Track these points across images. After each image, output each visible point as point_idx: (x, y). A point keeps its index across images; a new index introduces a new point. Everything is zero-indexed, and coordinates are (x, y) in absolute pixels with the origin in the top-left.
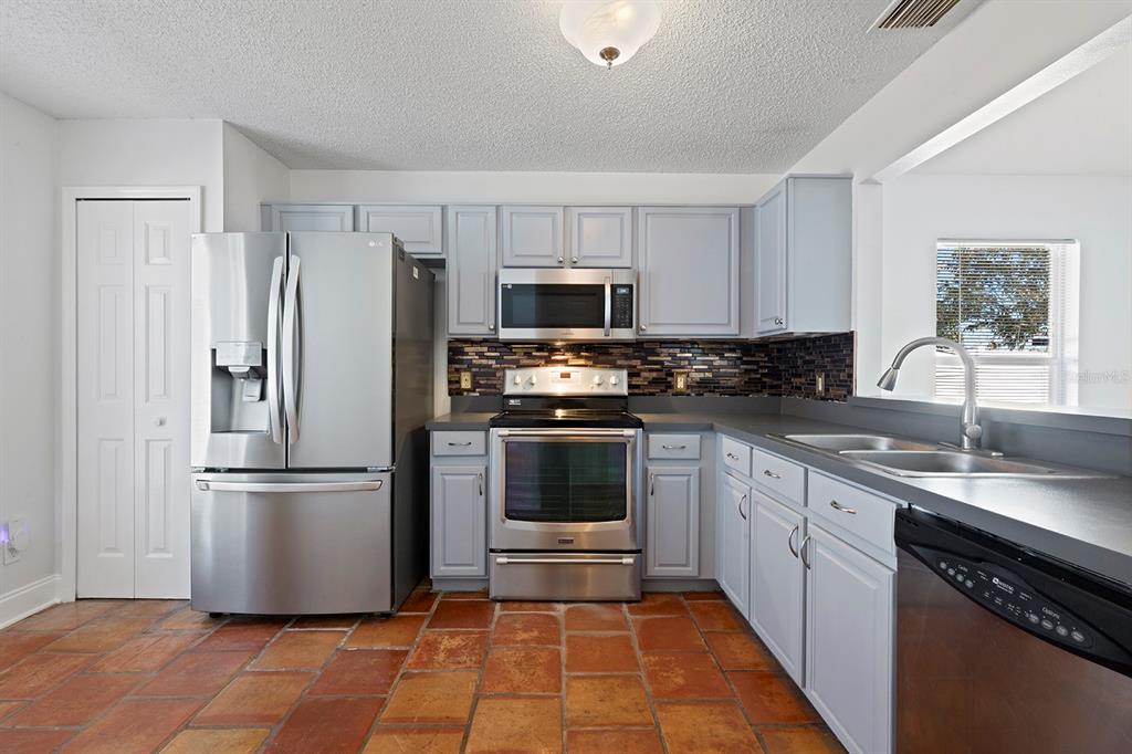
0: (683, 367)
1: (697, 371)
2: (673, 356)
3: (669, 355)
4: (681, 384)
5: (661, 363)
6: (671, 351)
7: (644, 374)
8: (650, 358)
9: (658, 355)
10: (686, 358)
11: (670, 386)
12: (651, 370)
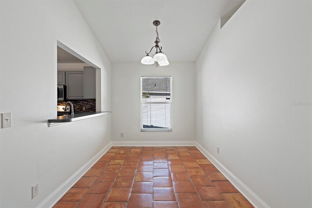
0: (85, 105)
1: (88, 106)
2: (83, 103)
3: (82, 103)
4: (84, 109)
5: (80, 104)
6: (82, 102)
7: (77, 107)
8: (78, 103)
9: (80, 103)
10: (86, 103)
11: (82, 109)
12: (78, 106)
